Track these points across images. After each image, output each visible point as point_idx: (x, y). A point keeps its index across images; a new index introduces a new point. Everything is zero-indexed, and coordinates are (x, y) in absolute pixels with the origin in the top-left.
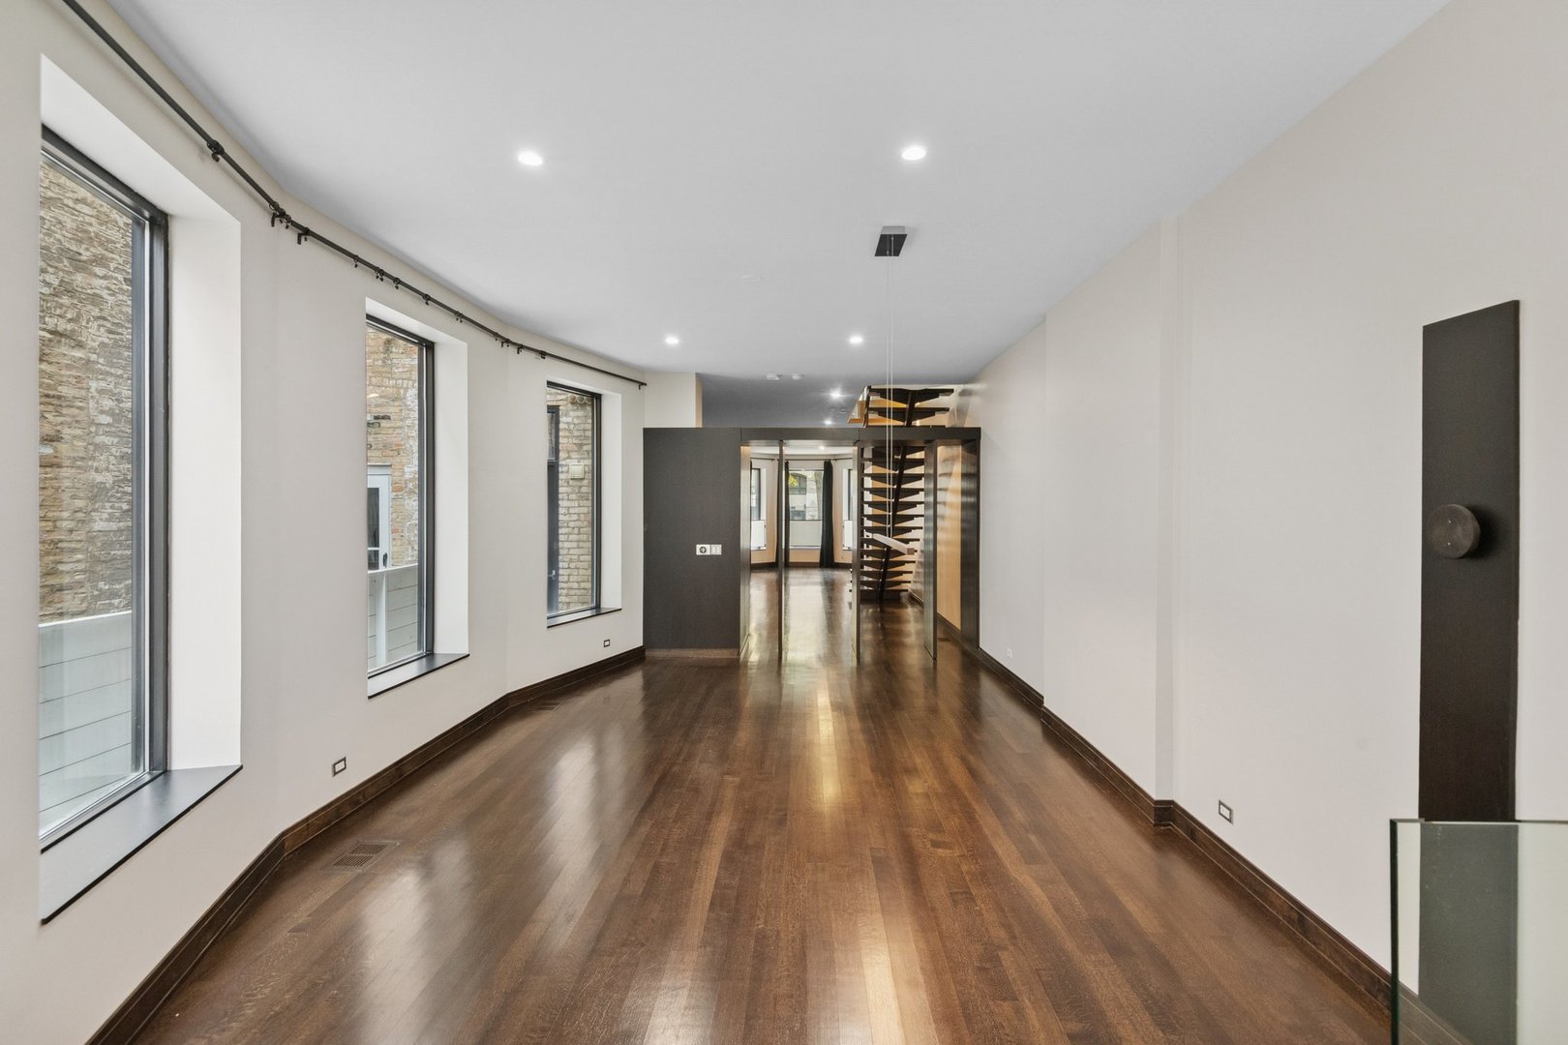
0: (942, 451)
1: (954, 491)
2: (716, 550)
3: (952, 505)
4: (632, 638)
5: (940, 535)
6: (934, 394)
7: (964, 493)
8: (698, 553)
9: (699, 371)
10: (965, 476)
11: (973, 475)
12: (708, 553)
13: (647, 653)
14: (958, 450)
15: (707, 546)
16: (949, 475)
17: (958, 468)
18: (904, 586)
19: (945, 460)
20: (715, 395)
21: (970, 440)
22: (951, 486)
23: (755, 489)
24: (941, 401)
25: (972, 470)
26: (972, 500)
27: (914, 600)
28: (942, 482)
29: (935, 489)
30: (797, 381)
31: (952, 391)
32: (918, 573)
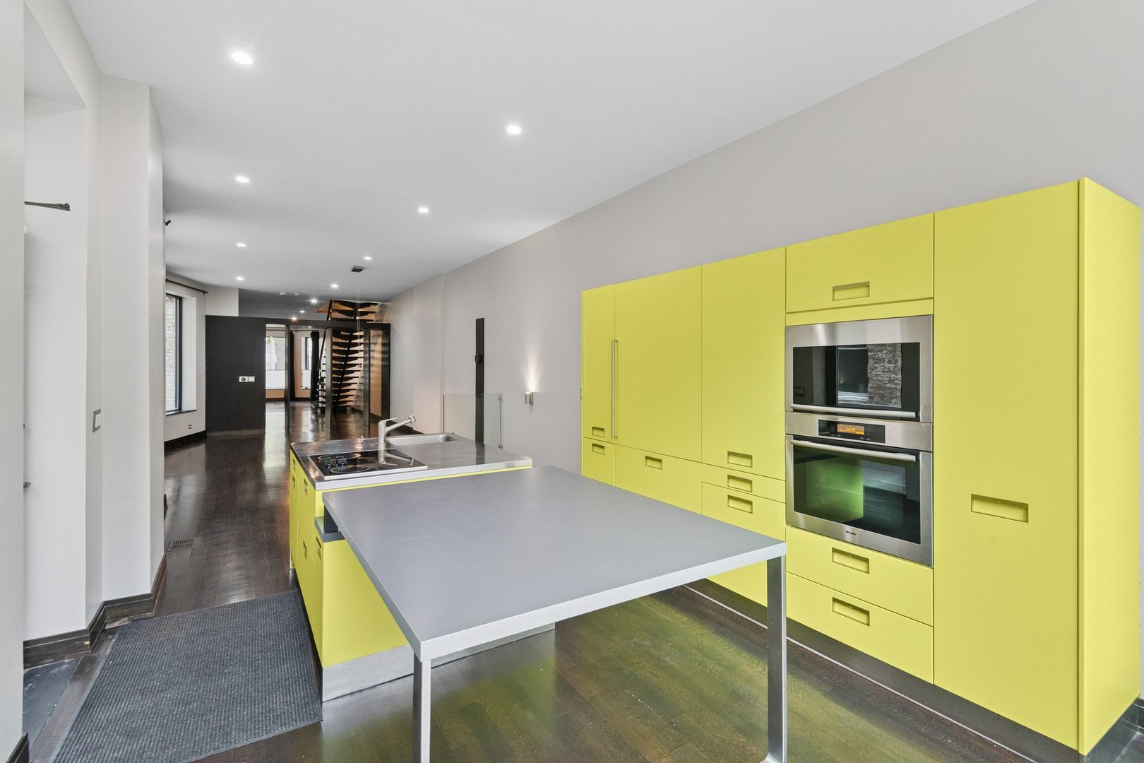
0: (372, 332)
1: (378, 352)
2: (252, 379)
3: (377, 359)
4: (199, 426)
5: (372, 381)
6: (368, 305)
7: (383, 352)
8: (240, 381)
9: (241, 288)
10: (383, 344)
11: (387, 345)
12: (246, 381)
13: (208, 434)
14: (380, 332)
15: (246, 377)
16: (376, 344)
17: (380, 341)
18: (348, 404)
19: (374, 336)
20: (246, 298)
21: (386, 329)
22: (377, 349)
23: (274, 350)
24: (372, 308)
25: (387, 342)
26: (386, 356)
27: (354, 410)
28: (372, 347)
29: (370, 351)
30: (297, 296)
31: (377, 304)
32: (360, 390)
